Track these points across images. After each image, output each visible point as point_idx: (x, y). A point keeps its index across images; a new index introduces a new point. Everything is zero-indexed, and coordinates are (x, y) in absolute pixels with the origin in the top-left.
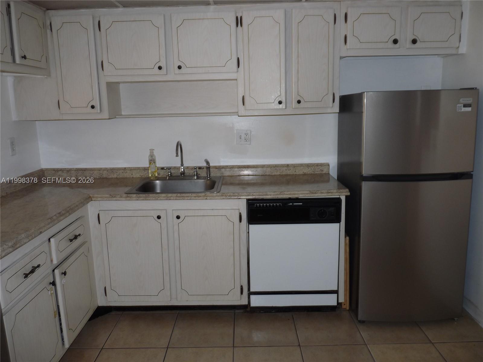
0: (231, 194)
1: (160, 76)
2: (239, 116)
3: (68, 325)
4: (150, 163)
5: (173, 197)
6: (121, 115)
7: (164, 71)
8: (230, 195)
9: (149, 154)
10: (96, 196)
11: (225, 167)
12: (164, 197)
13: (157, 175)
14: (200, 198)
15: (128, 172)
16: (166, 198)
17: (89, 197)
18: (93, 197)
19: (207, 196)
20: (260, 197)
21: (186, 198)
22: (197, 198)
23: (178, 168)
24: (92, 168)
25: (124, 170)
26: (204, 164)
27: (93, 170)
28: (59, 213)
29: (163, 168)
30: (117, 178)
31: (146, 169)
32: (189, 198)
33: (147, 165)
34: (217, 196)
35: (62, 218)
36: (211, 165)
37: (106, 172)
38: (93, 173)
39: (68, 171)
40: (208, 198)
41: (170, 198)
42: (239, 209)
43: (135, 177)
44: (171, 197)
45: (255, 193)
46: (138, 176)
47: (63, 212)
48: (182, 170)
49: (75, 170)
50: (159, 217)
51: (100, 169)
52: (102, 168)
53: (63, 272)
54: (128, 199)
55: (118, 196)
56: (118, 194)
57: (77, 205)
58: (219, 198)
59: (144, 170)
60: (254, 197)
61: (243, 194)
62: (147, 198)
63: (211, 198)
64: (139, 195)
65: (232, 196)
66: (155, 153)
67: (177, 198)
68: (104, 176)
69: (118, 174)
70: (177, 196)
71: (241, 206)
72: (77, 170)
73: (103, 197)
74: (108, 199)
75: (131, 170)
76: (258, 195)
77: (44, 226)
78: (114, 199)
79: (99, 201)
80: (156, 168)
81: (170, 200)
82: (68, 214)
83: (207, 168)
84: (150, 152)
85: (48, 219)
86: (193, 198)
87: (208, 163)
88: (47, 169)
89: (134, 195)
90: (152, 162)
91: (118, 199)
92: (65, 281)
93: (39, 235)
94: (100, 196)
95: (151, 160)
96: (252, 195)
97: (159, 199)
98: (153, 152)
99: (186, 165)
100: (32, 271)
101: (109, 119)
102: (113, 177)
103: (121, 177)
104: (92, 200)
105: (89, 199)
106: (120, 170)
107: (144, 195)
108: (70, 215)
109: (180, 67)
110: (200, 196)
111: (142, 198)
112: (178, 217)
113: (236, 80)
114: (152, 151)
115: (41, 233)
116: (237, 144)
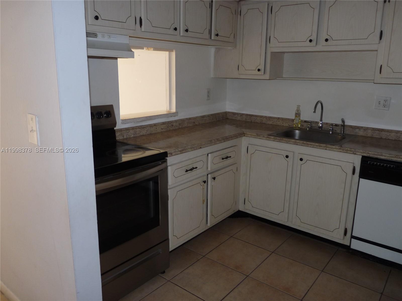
0: (349, 149)
1: (311, 47)
2: (374, 83)
3: (211, 212)
4: (296, 116)
5: (300, 143)
6: (282, 77)
7: (314, 43)
8: (347, 149)
9: (296, 109)
10: (248, 133)
11: (360, 128)
12: (293, 142)
13: (299, 126)
14: (321, 148)
15: (280, 121)
16: (294, 143)
17: (243, 134)
18: (246, 134)
19: (327, 147)
20: (374, 156)
21: (310, 146)
22: (318, 147)
23: (317, 123)
24: (257, 115)
25: (277, 119)
26: (340, 123)
27: (257, 117)
28: (218, 139)
29: (305, 122)
30: (272, 125)
31: (293, 120)
32: (312, 146)
33: (293, 117)
34: (335, 148)
35: (218, 142)
36: (346, 124)
37: (265, 119)
38: (257, 119)
39: (241, 115)
40: (328, 149)
41: (297, 144)
42: (354, 163)
43: (284, 125)
44: (299, 143)
45: (371, 151)
46: (287, 125)
47: (221, 139)
48: (321, 125)
49: (246, 115)
50: (287, 157)
51: (261, 117)
52: (263, 116)
53: (214, 177)
54: (268, 139)
55: (262, 136)
56: (262, 135)
57: (232, 137)
58: (337, 150)
59: (292, 121)
60: (368, 155)
61: (359, 151)
62: (281, 141)
63: (330, 149)
64: (276, 138)
65: (348, 151)
66: (300, 109)
67: (303, 145)
68: (264, 122)
69: (273, 121)
70: (303, 143)
71: (357, 160)
72: (247, 115)
73: (252, 135)
74: (254, 137)
75: (282, 120)
76: (373, 154)
77: (204, 145)
78: (259, 137)
79: (249, 137)
80: (300, 121)
81: (297, 145)
82: (223, 141)
83: (342, 126)
84: (297, 108)
85: (208, 141)
86: (315, 146)
87: (343, 121)
88: (229, 112)
89: (273, 137)
90: (298, 116)
91: (261, 138)
92: (214, 184)
93: (199, 149)
94: (250, 134)
95: (297, 114)
96: (367, 153)
97: (289, 142)
98: (299, 108)
99: (324, 121)
100: (191, 170)
101: (269, 80)
102: (270, 123)
103: (274, 124)
104: (245, 136)
105: (242, 135)
106: (275, 119)
107: (279, 139)
108: (224, 142)
109: (327, 40)
110: (321, 146)
111: (277, 140)
112: (301, 160)
113: (377, 51)
114: (299, 106)
115: (201, 148)
116: (375, 109)
